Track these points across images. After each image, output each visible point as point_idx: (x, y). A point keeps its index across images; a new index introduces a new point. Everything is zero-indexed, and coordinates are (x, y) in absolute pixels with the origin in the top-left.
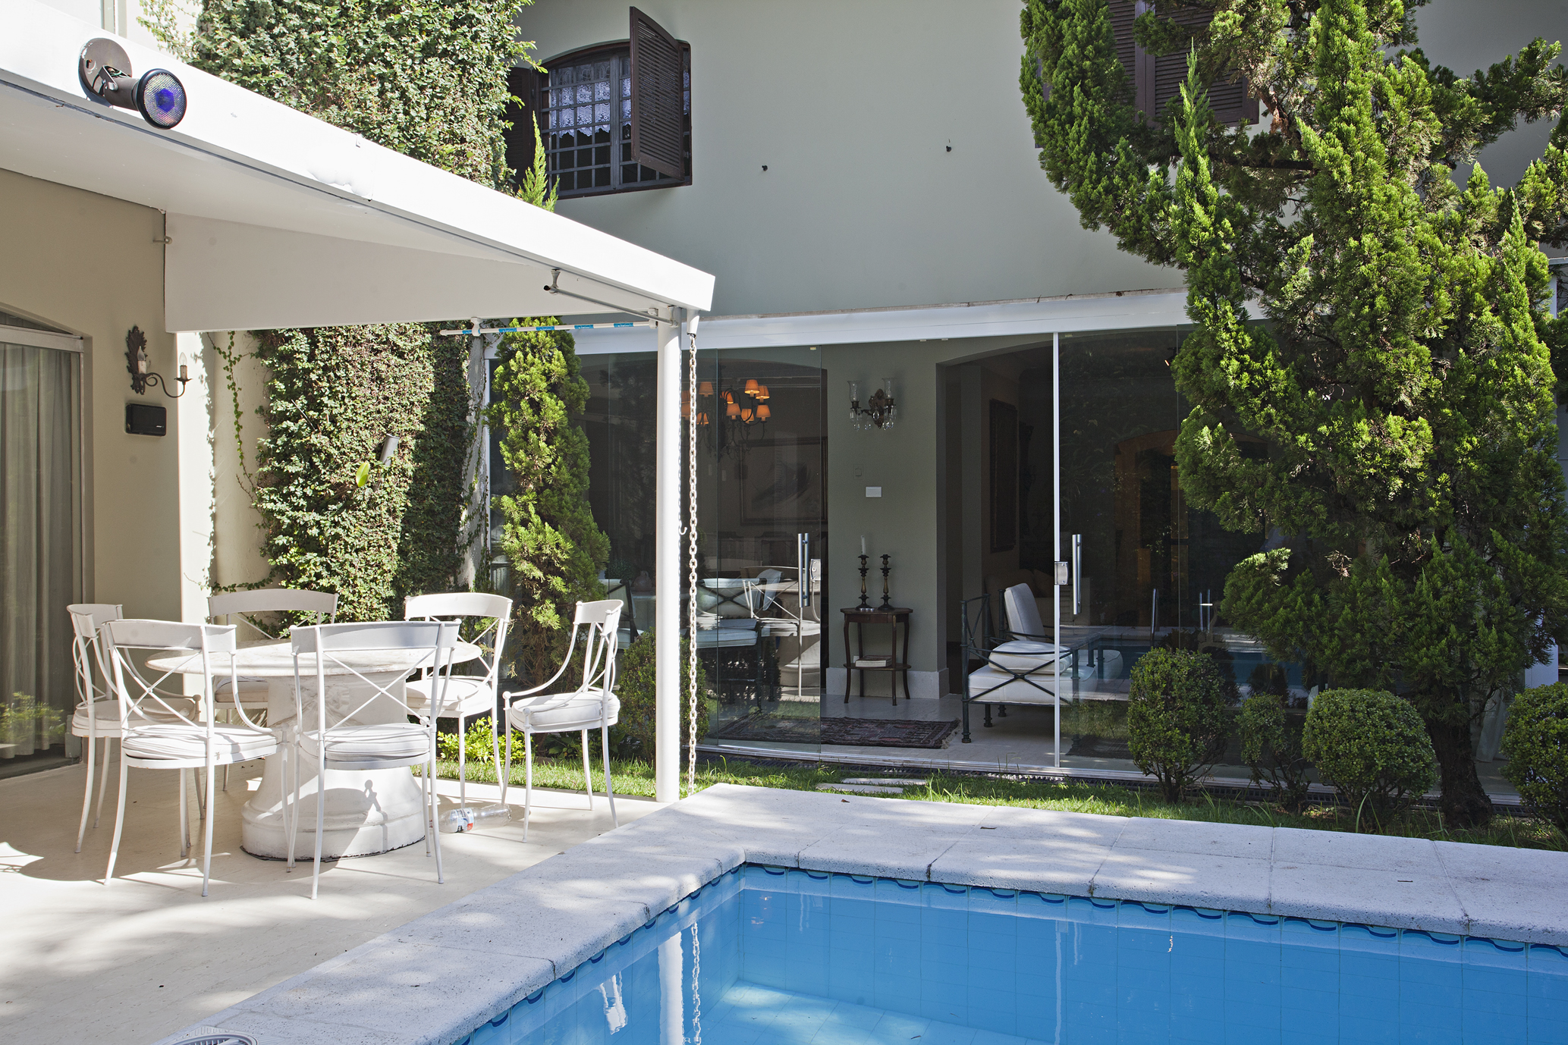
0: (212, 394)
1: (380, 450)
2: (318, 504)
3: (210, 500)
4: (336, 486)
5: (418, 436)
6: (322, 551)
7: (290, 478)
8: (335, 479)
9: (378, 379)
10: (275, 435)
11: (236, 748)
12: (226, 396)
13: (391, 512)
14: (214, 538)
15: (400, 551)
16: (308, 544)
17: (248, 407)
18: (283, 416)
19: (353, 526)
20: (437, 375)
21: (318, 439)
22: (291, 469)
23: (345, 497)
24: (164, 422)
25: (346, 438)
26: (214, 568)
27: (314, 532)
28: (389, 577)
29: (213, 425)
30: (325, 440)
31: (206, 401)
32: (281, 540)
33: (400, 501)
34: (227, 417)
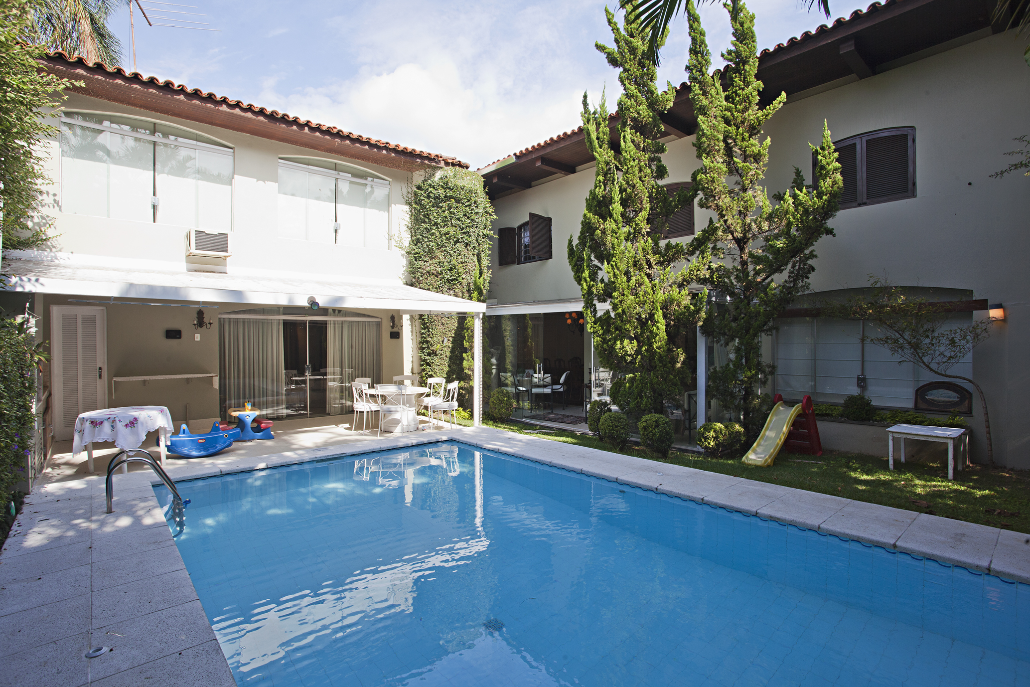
0: (412, 328)
1: (443, 342)
2: (429, 354)
3: (411, 353)
4: (432, 350)
5: (453, 337)
6: (430, 366)
7: (424, 348)
8: (432, 349)
9: (443, 324)
10: (422, 338)
11: (370, 408)
12: (414, 328)
13: (446, 356)
14: (412, 362)
15: (448, 366)
16: (428, 364)
17: (418, 331)
18: (423, 333)
19: (436, 360)
20: (458, 322)
21: (429, 339)
22: (424, 346)
23: (434, 353)
24: (399, 336)
25: (435, 338)
26: (412, 369)
27: (428, 361)
28: (445, 372)
29: (412, 336)
30: (430, 339)
31: (411, 330)
32: (422, 363)
33: (448, 354)
34: (414, 334)
